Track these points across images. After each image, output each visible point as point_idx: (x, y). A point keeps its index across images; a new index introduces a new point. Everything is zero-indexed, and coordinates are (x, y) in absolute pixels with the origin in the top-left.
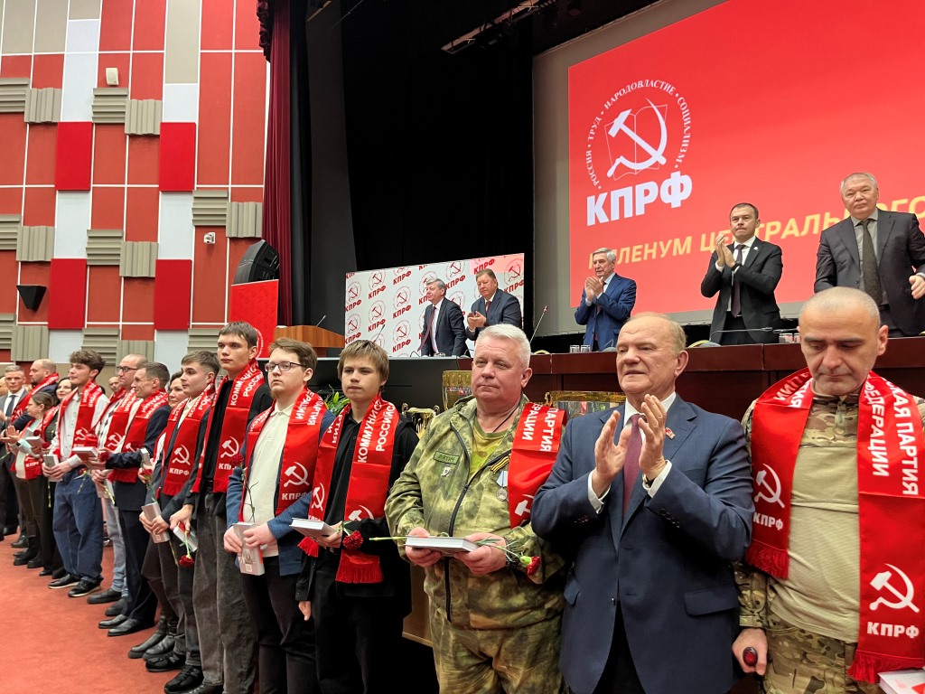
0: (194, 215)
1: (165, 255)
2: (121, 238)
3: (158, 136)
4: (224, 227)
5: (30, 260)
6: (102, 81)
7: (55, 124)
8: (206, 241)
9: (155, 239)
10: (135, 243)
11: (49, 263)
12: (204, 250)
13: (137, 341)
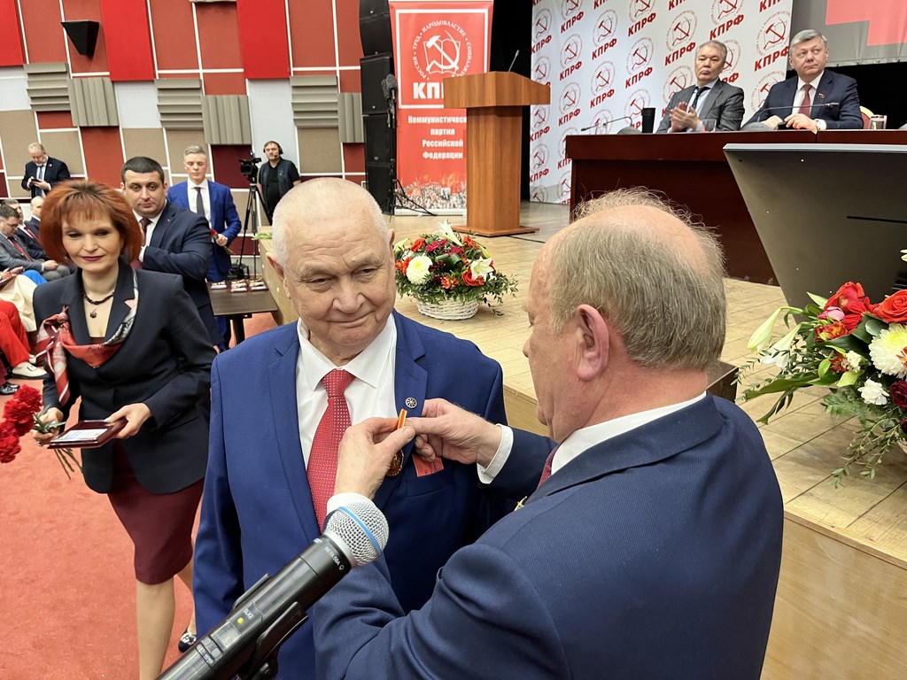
13: (225, 97)
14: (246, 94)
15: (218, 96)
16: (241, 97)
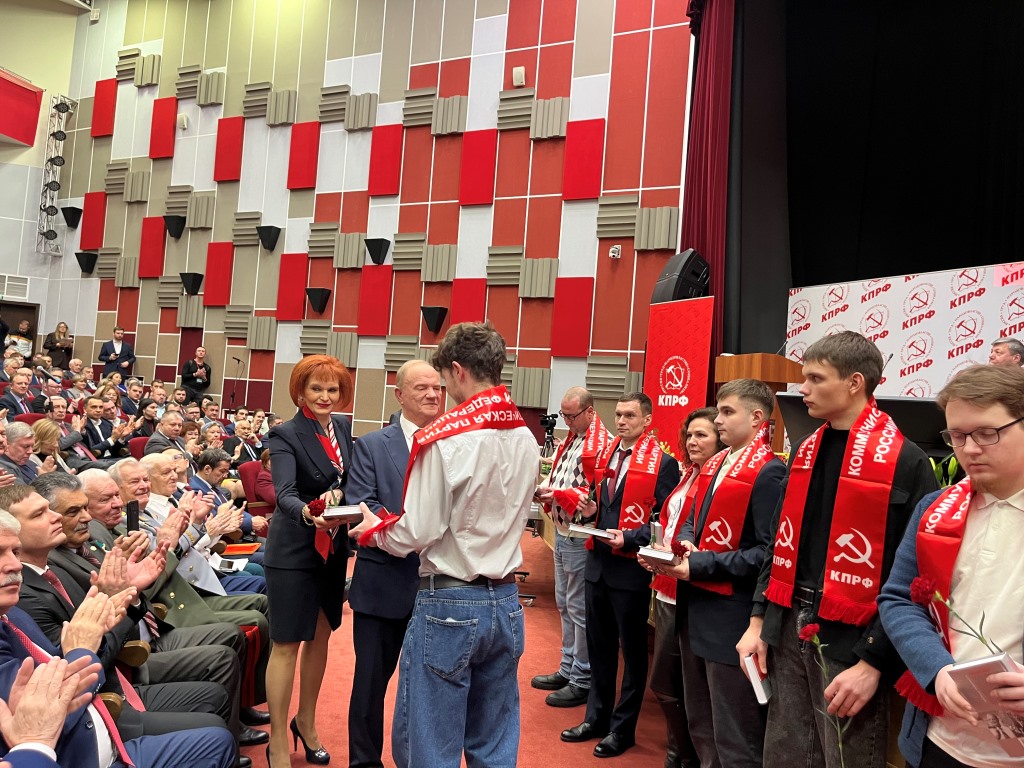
0: (599, 226)
1: (565, 272)
2: (521, 254)
3: (563, 138)
4: (633, 238)
5: (434, 280)
6: (509, 84)
7: (462, 134)
8: (611, 255)
9: (555, 254)
10: (535, 260)
11: (451, 283)
12: (608, 266)
13: (533, 369)
14: (549, 367)
15: (527, 369)
16: (546, 370)
